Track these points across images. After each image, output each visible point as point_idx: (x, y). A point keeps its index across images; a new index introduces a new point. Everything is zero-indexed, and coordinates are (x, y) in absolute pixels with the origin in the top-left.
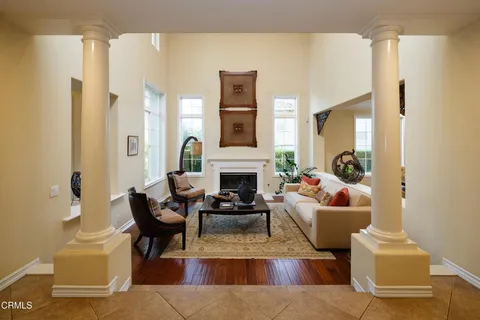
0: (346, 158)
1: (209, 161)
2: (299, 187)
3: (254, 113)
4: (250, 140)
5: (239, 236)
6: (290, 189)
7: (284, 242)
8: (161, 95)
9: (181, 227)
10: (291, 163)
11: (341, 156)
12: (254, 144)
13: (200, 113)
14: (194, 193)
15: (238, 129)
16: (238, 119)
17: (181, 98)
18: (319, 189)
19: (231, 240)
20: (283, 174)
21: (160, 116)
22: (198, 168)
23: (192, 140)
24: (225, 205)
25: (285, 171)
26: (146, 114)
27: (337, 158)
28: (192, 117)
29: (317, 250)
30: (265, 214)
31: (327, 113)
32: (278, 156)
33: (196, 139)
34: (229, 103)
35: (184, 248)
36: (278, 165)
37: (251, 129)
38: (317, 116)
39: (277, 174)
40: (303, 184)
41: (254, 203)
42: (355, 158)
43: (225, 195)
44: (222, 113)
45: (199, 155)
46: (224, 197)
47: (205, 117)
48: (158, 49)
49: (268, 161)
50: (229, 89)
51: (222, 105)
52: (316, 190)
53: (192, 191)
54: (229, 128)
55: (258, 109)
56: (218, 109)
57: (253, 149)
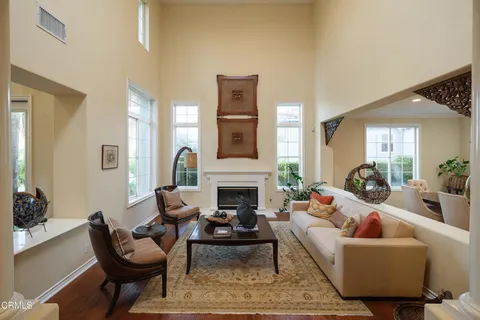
0: (366, 173)
1: (206, 174)
2: (309, 205)
3: (255, 122)
4: (251, 152)
5: (238, 271)
6: (297, 208)
7: (297, 282)
8: (152, 101)
9: (160, 267)
10: (295, 176)
11: (358, 169)
12: (255, 155)
13: (196, 121)
14: (186, 213)
15: (238, 138)
16: (237, 128)
17: (175, 106)
18: (335, 210)
19: (228, 280)
20: (286, 188)
21: (151, 124)
22: (193, 181)
23: (186, 151)
24: (221, 232)
25: (289, 185)
26: (130, 120)
27: (353, 172)
28: (187, 126)
29: (344, 299)
30: (271, 245)
31: (338, 121)
32: (281, 169)
33: (190, 150)
34: (227, 110)
35: (164, 295)
36: (281, 178)
37: (251, 140)
38: (325, 124)
39: (280, 188)
40: (314, 203)
41: (256, 229)
42: (377, 173)
43: (221, 216)
44: (220, 121)
45: (194, 167)
46: (220, 220)
47: (202, 125)
48: (147, 48)
49: (270, 174)
50: (227, 96)
51: (220, 113)
52: (330, 210)
53: (184, 209)
54: (227, 138)
55: (259, 117)
56: (216, 117)
57: (254, 161)
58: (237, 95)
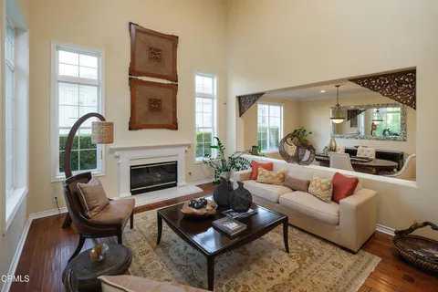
3: (175, 88)
4: (170, 121)
8: (17, 31)
12: (174, 126)
13: (95, 78)
15: (155, 105)
16: (154, 93)
17: (58, 48)
28: (79, 82)
31: (257, 96)
33: (102, 117)
34: (143, 70)
37: (171, 107)
38: (239, 98)
44: (133, 83)
47: (104, 85)
49: (189, 146)
51: (132, 71)
52: (282, 176)
55: (179, 83)
56: (128, 76)
57: (174, 131)
58: (155, 54)
